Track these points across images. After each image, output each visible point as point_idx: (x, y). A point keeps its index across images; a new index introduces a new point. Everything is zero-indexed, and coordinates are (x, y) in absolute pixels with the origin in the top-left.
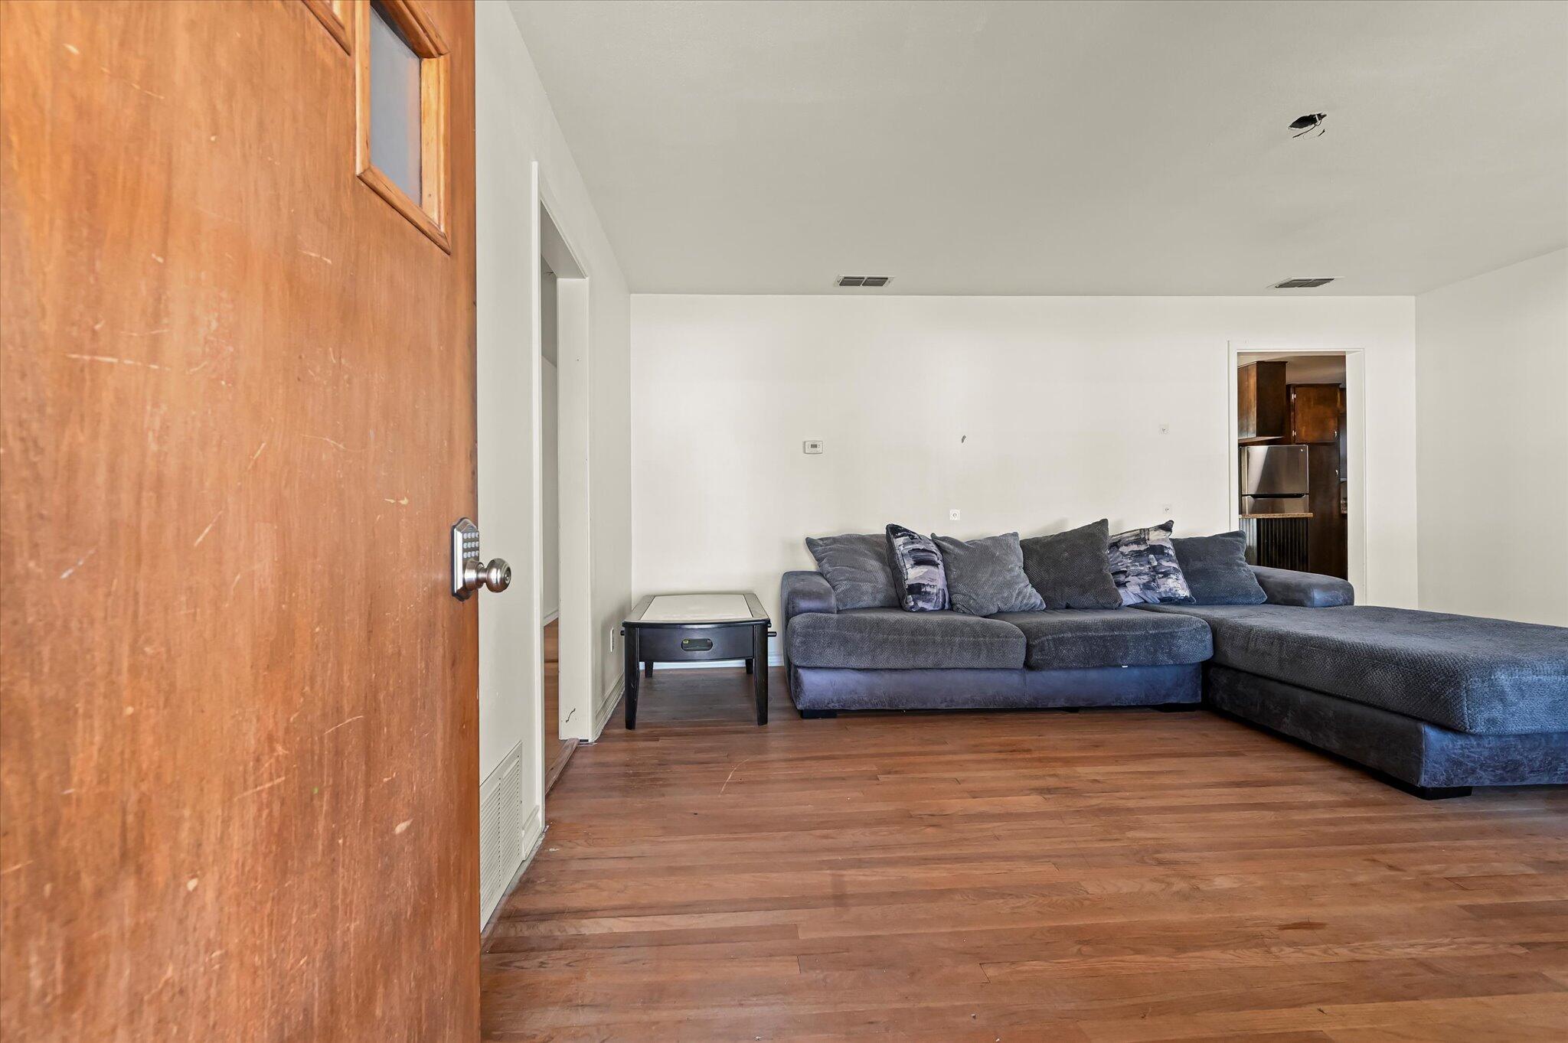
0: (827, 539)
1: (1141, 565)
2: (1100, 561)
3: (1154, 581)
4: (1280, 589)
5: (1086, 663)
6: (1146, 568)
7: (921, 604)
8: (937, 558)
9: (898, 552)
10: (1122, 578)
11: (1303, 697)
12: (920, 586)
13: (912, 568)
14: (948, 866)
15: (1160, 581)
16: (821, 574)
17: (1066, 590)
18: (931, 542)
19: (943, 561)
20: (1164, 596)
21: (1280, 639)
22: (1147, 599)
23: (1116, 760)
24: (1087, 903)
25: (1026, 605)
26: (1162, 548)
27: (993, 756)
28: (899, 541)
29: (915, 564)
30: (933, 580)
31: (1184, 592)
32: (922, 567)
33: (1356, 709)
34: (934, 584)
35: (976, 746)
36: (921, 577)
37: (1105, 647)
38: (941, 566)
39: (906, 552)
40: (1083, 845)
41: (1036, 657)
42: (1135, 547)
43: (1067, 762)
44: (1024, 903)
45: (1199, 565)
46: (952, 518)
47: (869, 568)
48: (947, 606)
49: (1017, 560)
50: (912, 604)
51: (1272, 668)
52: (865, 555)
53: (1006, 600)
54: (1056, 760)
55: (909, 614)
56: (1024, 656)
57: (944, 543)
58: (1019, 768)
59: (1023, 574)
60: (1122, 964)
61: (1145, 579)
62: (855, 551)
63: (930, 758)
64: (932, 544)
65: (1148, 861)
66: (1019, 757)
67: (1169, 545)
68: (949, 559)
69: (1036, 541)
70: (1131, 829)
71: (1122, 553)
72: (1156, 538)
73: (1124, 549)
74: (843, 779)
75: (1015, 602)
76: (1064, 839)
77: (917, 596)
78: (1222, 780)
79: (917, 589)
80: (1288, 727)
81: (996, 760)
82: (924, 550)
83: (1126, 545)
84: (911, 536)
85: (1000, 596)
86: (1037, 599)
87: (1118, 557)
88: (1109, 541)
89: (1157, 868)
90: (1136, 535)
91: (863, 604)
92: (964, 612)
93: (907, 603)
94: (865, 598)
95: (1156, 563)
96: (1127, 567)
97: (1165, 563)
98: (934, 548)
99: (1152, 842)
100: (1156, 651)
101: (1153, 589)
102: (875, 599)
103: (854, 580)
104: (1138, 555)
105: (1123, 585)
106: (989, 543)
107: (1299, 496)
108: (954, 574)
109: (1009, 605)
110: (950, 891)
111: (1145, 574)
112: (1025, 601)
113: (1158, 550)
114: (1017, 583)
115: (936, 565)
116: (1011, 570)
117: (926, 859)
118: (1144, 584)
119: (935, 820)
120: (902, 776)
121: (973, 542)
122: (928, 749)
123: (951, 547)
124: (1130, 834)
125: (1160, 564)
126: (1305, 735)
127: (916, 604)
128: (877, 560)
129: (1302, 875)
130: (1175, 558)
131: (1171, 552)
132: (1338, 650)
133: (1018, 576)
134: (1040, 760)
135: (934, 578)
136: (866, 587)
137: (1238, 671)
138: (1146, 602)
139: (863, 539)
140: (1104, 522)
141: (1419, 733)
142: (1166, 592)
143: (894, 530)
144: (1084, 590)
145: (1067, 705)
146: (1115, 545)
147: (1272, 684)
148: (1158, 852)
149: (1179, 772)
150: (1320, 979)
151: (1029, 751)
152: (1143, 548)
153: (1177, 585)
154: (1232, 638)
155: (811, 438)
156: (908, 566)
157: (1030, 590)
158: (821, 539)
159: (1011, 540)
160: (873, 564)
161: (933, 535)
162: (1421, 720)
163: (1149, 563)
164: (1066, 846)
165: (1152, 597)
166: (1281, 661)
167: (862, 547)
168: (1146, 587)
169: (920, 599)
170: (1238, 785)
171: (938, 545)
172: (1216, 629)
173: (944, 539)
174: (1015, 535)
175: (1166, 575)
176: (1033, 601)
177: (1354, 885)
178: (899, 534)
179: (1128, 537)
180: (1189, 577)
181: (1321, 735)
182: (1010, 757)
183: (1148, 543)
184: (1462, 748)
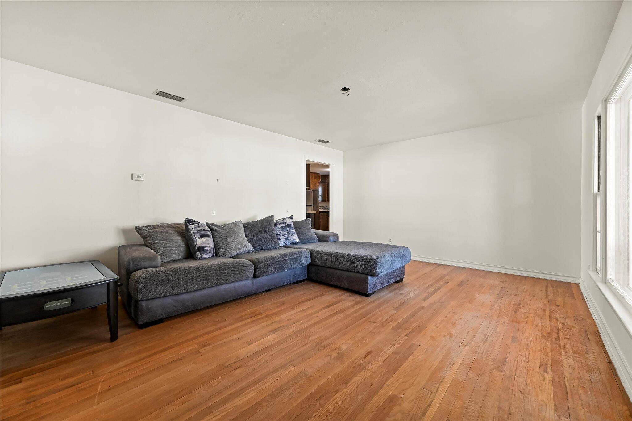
0: (149, 226)
1: (285, 232)
2: (272, 231)
3: (289, 237)
4: (321, 237)
5: (275, 271)
6: (286, 233)
7: (204, 256)
8: (210, 233)
9: (191, 232)
10: (279, 237)
11: (338, 272)
12: (203, 247)
13: (199, 239)
14: (254, 388)
15: (291, 237)
16: (145, 245)
17: (261, 243)
18: (206, 226)
19: (212, 234)
20: (292, 242)
21: (330, 255)
22: (287, 244)
23: (292, 308)
24: (311, 378)
25: (247, 250)
26: (290, 225)
27: (249, 320)
28: (192, 227)
29: (200, 237)
30: (209, 244)
31: (298, 240)
32: (203, 238)
33: (352, 274)
34: (210, 245)
35: (240, 317)
36: (204, 243)
37: (281, 264)
38: (211, 237)
39: (195, 231)
40: (298, 351)
41: (258, 272)
42: (282, 225)
43: (277, 314)
44: (291, 391)
45: (300, 230)
46: (212, 214)
47: (175, 240)
48: (214, 255)
49: (242, 232)
50: (200, 256)
51: (329, 264)
52: (173, 234)
53: (240, 249)
54: (272, 314)
55: (199, 261)
56: (253, 273)
57: (212, 226)
58: (261, 323)
59: (245, 238)
60: (335, 401)
61: (286, 236)
62: (167, 232)
63: (222, 331)
64: (207, 227)
65: (321, 348)
66: (259, 318)
67: (292, 224)
68: (215, 233)
69: (248, 224)
70: (310, 336)
71: (278, 227)
72: (289, 221)
73: (279, 226)
74: (181, 359)
75: (243, 250)
76: (291, 351)
77: (203, 252)
78: (323, 306)
79: (202, 249)
80: (333, 282)
81: (251, 322)
82: (204, 230)
83: (279, 224)
84: (198, 224)
85: (237, 248)
86: (251, 247)
87: (277, 229)
88: (275, 222)
89: (325, 350)
90: (282, 221)
91: (173, 259)
92: (223, 257)
93: (197, 256)
94: (174, 255)
95: (289, 231)
96: (280, 232)
97: (292, 231)
98: (208, 229)
99: (318, 339)
100: (296, 263)
101: (289, 240)
102: (179, 255)
103: (168, 247)
104: (283, 227)
105: (279, 239)
106: (232, 225)
107: (311, 206)
108: (218, 240)
109: (241, 251)
110: (260, 402)
111: (286, 235)
112: (247, 249)
113: (289, 226)
114: (244, 242)
115: (210, 237)
116: (241, 236)
117: (242, 390)
118: (286, 238)
119: (237, 365)
120: (211, 346)
121: (224, 225)
122: (219, 325)
123: (216, 228)
124: (311, 339)
125: (290, 231)
126: (338, 284)
127: (202, 256)
128: (179, 236)
129: (359, 334)
130: (294, 228)
131: (293, 226)
132: (347, 256)
133: (244, 239)
134: (267, 316)
135: (208, 242)
136: (174, 250)
137: (318, 266)
138: (286, 244)
139: (171, 226)
140: (272, 216)
141: (368, 278)
142: (293, 241)
143: (189, 221)
144: (268, 242)
145: (268, 289)
146: (276, 224)
147: (328, 269)
148: (321, 343)
149: (311, 307)
150: (381, 372)
151: (261, 313)
152: (285, 225)
153: (295, 238)
154: (317, 255)
155: (135, 172)
156: (197, 238)
157: (249, 244)
158: (145, 227)
159: (239, 223)
160: (177, 238)
161: (206, 223)
162: (368, 275)
163: (287, 231)
164: (293, 354)
165: (288, 243)
166: (332, 262)
167: (170, 230)
168: (287, 239)
169: (203, 253)
170: (328, 306)
171: (209, 228)
172: (312, 253)
173: (213, 224)
174: (240, 221)
175: (292, 234)
176: (249, 248)
177: (370, 332)
178: (192, 223)
179: (280, 221)
180: (299, 235)
181: (343, 283)
182: (255, 319)
183: (286, 223)
184: (375, 280)
